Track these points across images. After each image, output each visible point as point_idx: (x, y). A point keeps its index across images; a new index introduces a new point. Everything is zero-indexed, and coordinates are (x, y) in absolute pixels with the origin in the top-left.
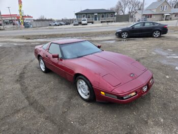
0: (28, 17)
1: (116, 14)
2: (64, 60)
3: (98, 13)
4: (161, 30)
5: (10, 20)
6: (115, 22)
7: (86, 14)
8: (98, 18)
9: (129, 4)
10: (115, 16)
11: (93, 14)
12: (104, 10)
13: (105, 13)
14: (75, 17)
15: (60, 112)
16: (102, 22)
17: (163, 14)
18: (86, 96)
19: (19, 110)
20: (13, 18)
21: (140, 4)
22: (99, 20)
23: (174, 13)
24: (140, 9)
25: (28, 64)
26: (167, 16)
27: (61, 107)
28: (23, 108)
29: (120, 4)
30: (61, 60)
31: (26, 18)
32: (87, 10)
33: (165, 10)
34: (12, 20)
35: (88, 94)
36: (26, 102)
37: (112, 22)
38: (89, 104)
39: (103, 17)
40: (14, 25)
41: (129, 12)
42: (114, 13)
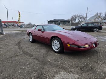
0: (22, 22)
1: (71, 22)
2: (44, 32)
3: (61, 21)
4: (98, 27)
5: (12, 24)
6: (70, 26)
7: (54, 22)
8: (60, 24)
9: (78, 17)
10: (70, 23)
11: (58, 21)
12: (64, 20)
13: (65, 21)
14: (48, 23)
15: (42, 57)
16: (62, 26)
17: (98, 23)
18: (57, 50)
19: (18, 55)
20: (14, 23)
21: (84, 18)
22: (61, 25)
23: (105, 22)
24: (84, 20)
25: (22, 40)
26: (100, 24)
27: (42, 55)
28: (20, 55)
29: (73, 17)
30: (43, 32)
31: (21, 23)
32: (55, 20)
33: (99, 20)
34: (13, 24)
35: (59, 48)
36: (22, 53)
37: (68, 26)
38: (59, 54)
39: (63, 23)
40: (14, 26)
41: (78, 22)
42: (70, 21)
